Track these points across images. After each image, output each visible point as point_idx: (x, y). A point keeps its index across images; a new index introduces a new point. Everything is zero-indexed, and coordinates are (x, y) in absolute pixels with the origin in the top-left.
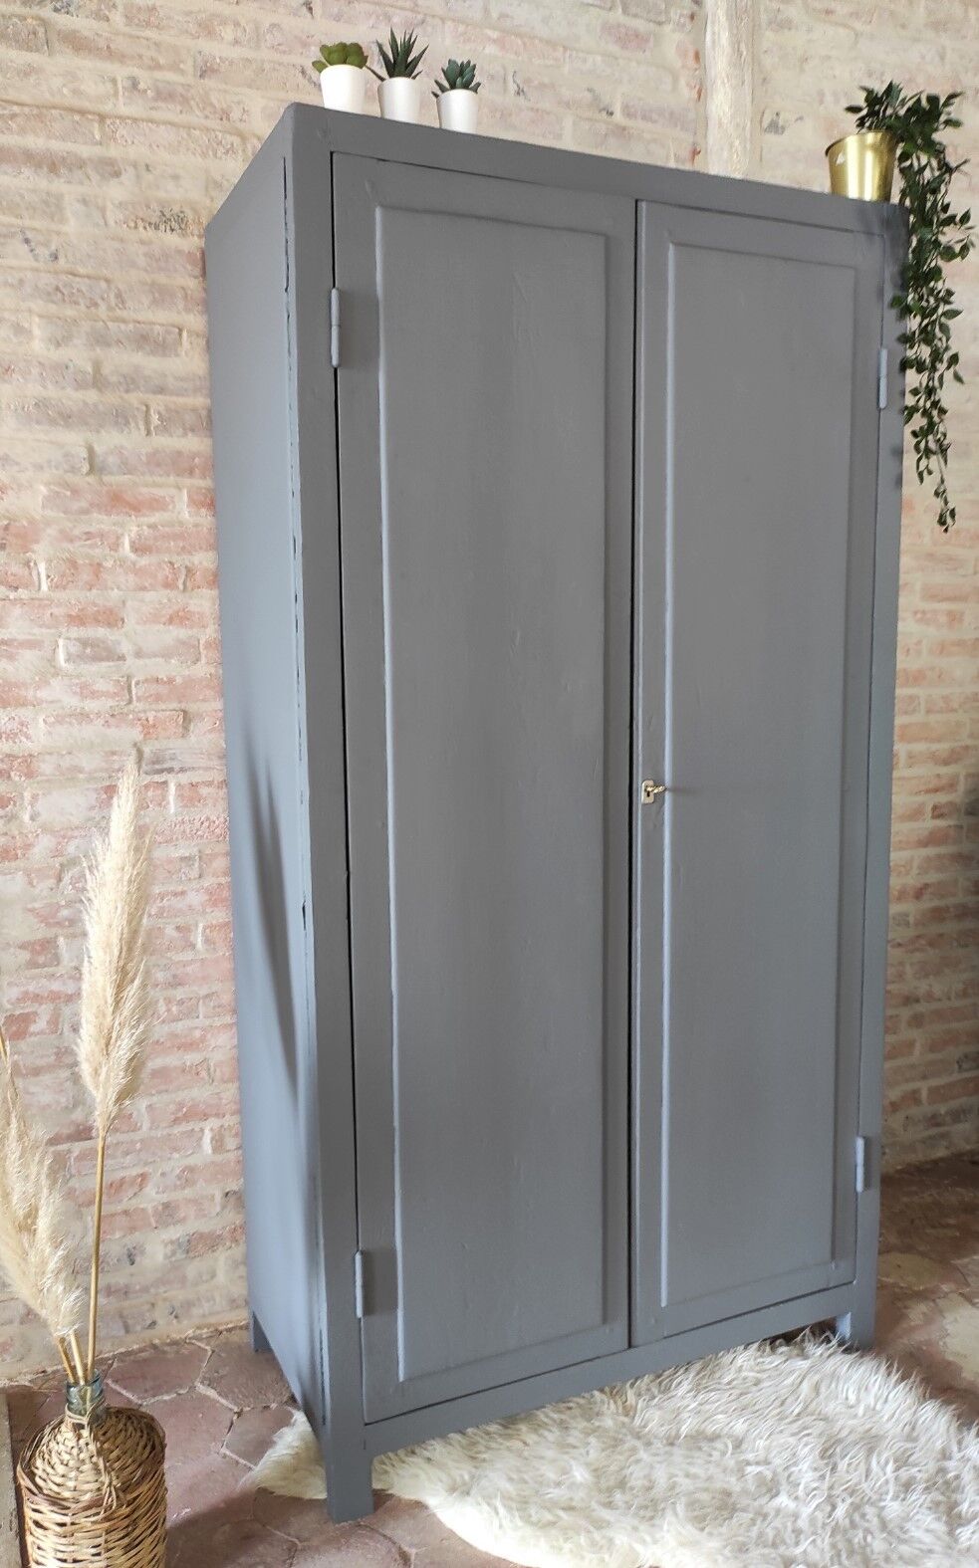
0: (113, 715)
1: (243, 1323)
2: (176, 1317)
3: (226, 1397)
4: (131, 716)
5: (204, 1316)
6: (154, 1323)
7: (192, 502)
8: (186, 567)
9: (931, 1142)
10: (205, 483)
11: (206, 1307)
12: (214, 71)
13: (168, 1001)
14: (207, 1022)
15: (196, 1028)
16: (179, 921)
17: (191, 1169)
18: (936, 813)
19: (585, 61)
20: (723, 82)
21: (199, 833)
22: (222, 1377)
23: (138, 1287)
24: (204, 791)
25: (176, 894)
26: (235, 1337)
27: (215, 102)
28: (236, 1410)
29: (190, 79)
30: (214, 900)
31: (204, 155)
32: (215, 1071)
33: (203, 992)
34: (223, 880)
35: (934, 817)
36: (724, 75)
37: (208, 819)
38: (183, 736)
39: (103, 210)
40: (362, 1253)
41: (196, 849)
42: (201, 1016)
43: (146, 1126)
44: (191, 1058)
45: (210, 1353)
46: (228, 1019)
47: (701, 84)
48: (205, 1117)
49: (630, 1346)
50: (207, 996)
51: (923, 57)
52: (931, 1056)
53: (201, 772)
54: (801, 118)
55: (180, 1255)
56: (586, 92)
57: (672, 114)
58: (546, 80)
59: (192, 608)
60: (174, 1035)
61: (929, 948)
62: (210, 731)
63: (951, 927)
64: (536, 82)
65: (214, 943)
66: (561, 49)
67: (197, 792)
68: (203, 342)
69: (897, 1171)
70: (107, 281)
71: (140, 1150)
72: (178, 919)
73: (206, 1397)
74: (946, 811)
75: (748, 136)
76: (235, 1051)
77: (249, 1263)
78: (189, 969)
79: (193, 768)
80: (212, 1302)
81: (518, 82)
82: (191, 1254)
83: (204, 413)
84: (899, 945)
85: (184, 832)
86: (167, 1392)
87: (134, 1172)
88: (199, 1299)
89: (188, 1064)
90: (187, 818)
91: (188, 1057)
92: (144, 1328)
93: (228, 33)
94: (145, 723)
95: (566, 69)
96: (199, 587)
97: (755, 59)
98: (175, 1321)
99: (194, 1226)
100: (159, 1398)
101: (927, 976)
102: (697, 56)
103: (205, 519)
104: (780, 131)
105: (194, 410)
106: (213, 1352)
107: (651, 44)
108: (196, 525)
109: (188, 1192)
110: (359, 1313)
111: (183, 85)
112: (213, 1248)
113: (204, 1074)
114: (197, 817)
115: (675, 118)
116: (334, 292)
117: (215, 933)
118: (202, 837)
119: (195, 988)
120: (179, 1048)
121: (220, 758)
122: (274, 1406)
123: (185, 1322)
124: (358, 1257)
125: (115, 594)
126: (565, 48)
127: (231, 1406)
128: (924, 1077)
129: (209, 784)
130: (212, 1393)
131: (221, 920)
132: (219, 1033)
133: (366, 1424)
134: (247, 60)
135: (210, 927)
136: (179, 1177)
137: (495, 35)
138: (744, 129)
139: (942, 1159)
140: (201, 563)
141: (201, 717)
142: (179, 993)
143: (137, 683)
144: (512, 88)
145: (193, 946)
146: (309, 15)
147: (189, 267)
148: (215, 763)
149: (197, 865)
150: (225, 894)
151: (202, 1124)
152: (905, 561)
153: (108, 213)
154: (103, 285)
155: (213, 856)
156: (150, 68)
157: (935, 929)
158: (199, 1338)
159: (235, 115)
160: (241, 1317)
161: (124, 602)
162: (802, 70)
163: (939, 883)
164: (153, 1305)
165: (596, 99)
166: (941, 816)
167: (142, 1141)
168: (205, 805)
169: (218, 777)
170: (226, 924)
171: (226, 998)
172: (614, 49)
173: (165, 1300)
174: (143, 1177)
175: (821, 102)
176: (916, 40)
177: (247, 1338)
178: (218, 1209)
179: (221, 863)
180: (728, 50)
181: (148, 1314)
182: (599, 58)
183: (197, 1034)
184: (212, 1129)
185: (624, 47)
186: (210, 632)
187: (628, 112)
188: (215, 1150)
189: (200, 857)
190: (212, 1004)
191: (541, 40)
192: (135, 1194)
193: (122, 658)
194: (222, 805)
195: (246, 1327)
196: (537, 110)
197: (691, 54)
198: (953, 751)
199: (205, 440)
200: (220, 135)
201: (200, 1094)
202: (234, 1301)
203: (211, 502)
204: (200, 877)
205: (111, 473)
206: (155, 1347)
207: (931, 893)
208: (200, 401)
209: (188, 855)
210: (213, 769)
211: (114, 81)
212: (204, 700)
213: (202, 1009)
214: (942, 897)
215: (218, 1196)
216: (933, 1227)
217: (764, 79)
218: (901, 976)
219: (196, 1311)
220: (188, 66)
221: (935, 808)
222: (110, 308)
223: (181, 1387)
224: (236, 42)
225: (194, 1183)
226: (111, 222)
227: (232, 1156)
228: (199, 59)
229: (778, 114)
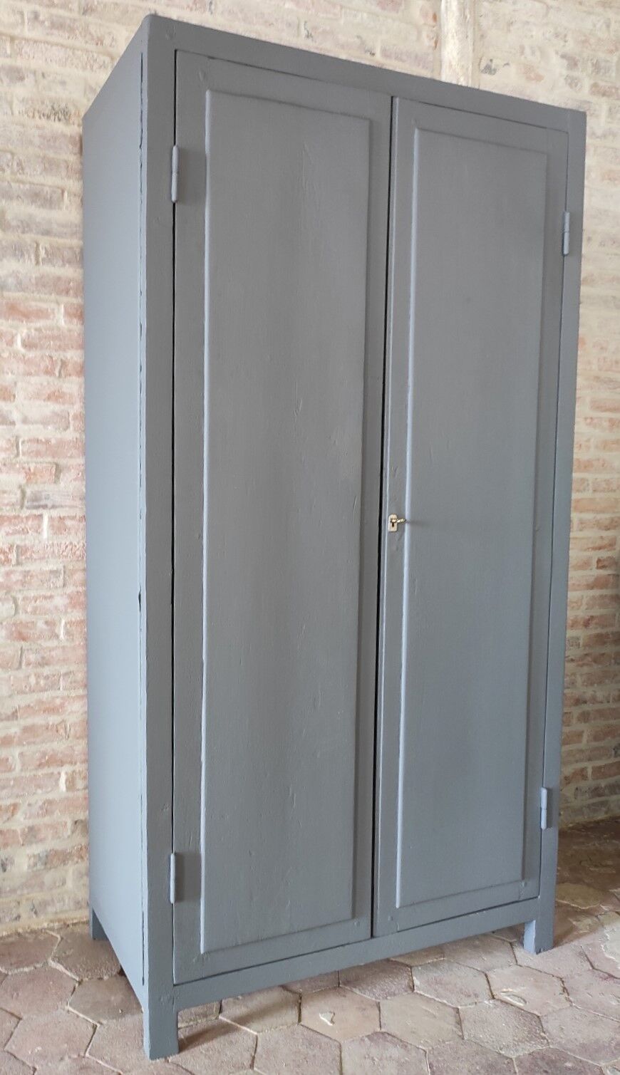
0: (5, 465)
1: (85, 920)
2: (36, 913)
3: (71, 970)
4: (18, 466)
5: (56, 913)
6: (18, 917)
7: (67, 314)
8: (62, 360)
9: (594, 808)
10: (77, 301)
11: (58, 906)
12: (92, 10)
13: (38, 676)
14: (66, 693)
15: (57, 697)
16: (48, 617)
17: (50, 802)
18: (600, 565)
19: (355, 16)
20: (453, 36)
21: (65, 554)
22: (68, 956)
23: (8, 889)
24: (69, 523)
25: (45, 598)
26: (78, 929)
27: (93, 32)
28: (78, 979)
29: (75, 15)
30: (73, 602)
31: (84, 68)
32: (70, 730)
33: (63, 671)
34: (80, 589)
35: (598, 568)
36: (454, 31)
37: (71, 543)
38: (55, 482)
39: (11, 104)
40: (175, 854)
41: (61, 567)
42: (61, 689)
43: (18, 768)
44: (53, 719)
45: (59, 939)
46: (81, 692)
47: (437, 37)
48: (62, 764)
49: (372, 936)
50: (66, 674)
51: (595, 26)
52: (596, 744)
53: (67, 509)
54: (508, 64)
55: (39, 866)
56: (356, 39)
57: (416, 57)
58: (328, 28)
59: (65, 390)
60: (40, 702)
61: (593, 663)
62: (75, 480)
63: (610, 649)
64: (320, 30)
65: (73, 635)
66: (339, 8)
67: (64, 524)
68: (78, 200)
69: (570, 828)
70: (13, 154)
71: (13, 786)
72: (47, 616)
73: (56, 970)
74: (606, 563)
75: (470, 75)
76: (85, 716)
77: (91, 875)
78: (53, 653)
79: (62, 506)
80: (62, 903)
81: (308, 29)
82: (48, 866)
83: (78, 251)
84: (572, 660)
85: (54, 551)
86: (28, 966)
87: (9, 802)
88: (53, 900)
89: (51, 723)
90: (55, 542)
91: (51, 718)
92: (11, 920)
94: (28, 471)
95: (342, 22)
96: (70, 375)
97: (476, 24)
98: (34, 916)
99: (51, 844)
100: (21, 969)
101: (592, 684)
102: (435, 18)
103: (76, 326)
104: (493, 72)
105: (71, 248)
106: (62, 938)
107: (403, 7)
108: (70, 331)
109: (47, 819)
110: (172, 900)
111: (71, 19)
112: (64, 862)
113: (62, 731)
114: (63, 542)
115: (418, 59)
116: (175, 149)
117: (74, 628)
118: (66, 557)
119: (58, 668)
120: (44, 711)
121: (80, 499)
122: (106, 978)
123: (42, 917)
124: (172, 857)
125: (9, 377)
126: (342, 7)
127: (74, 977)
128: (590, 760)
129: (73, 518)
130: (60, 968)
131: (78, 619)
132: (74, 701)
133: (174, 985)
134: (116, 4)
135: (71, 623)
136: (41, 808)
138: (467, 69)
139: (602, 821)
140: (72, 358)
141: (68, 469)
142: (46, 671)
143: (23, 442)
144: (304, 32)
145: (57, 636)
147: (70, 147)
148: (78, 503)
149: (62, 577)
150: (82, 599)
151: (59, 769)
152: (580, 381)
153: (14, 106)
154: (9, 156)
155: (73, 572)
156: (48, 6)
157: (598, 650)
158: (52, 929)
159: (107, 41)
160: (84, 915)
161: (15, 383)
162: (509, 31)
163: (602, 616)
164: (19, 903)
165: (363, 43)
166: (603, 567)
167: (15, 779)
168: (69, 533)
169: (79, 514)
170: (82, 622)
171: (80, 676)
172: (378, 9)
173: (27, 899)
174: (15, 807)
175: (522, 53)
176: (589, 13)
177: (88, 930)
178: (69, 833)
179: (79, 576)
180: (457, 14)
181: (14, 909)
182: (365, 15)
183: (58, 701)
184: (66, 773)
185: (383, 8)
186: (77, 408)
187: (385, 53)
188: (68, 788)
189: (65, 572)
190: (69, 680)
192: (8, 819)
193: (13, 423)
194: (81, 534)
195: (87, 923)
197: (431, 15)
198: (612, 520)
199: (77, 270)
200: (95, 55)
201: (59, 746)
202: (78, 903)
203: (81, 314)
204: (64, 585)
205: (9, 290)
206: (19, 934)
207: (596, 624)
208: (75, 242)
209: (55, 569)
210: (76, 507)
211: (22, 14)
212: (71, 457)
213: (62, 684)
214: (604, 626)
215: (70, 824)
216: (596, 866)
217: (482, 36)
218: (573, 683)
219: (50, 909)
220: (75, 6)
221: (599, 561)
222: (12, 173)
223: (38, 962)
225: (52, 813)
226: (16, 112)
227: (81, 794)
229: (491, 60)
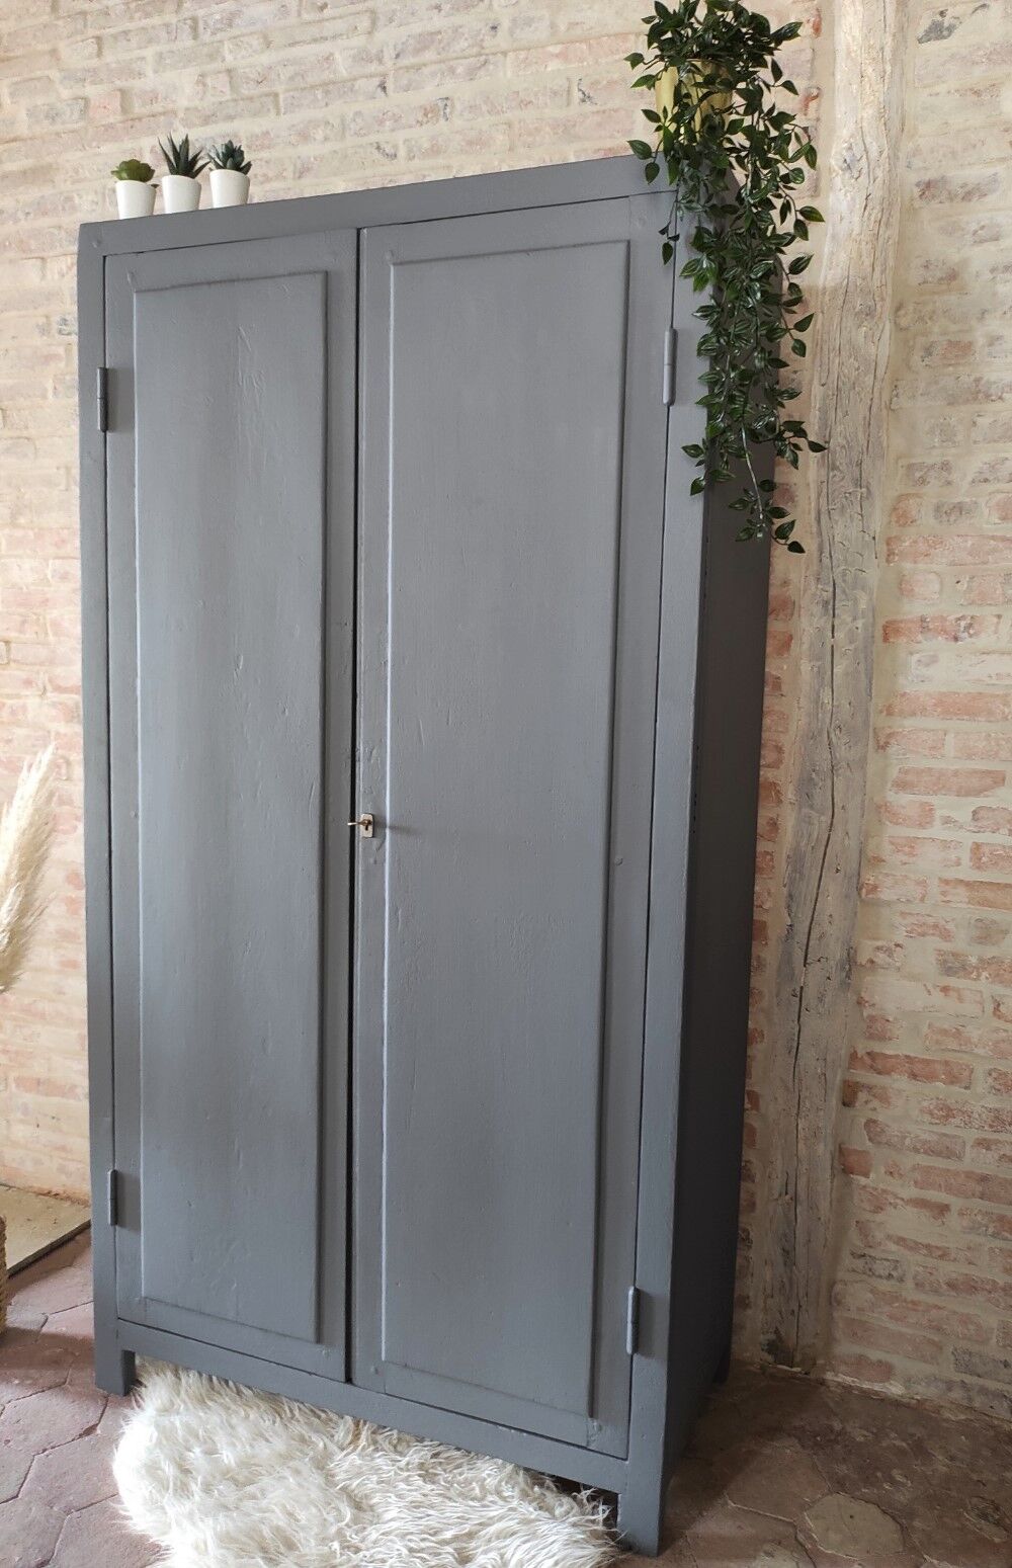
12: (308, 170)
54: (982, 6)
64: (605, 82)
66: (632, 37)
81: (584, 89)
93: (320, 134)
104: (945, 33)
134: (335, 151)
137: (556, 49)
144: (577, 95)
146: (383, 94)
156: (262, 183)
191: (609, 36)
196: (604, 112)
220: (289, 174)
224: (326, 139)
228: (299, 162)
229: (942, 14)
